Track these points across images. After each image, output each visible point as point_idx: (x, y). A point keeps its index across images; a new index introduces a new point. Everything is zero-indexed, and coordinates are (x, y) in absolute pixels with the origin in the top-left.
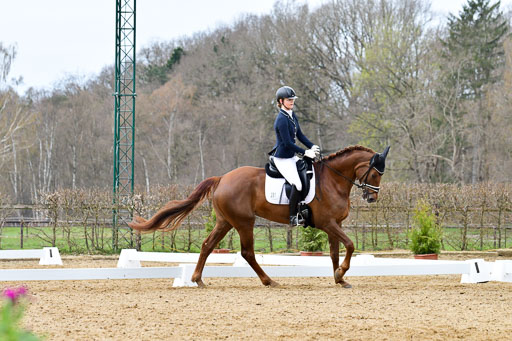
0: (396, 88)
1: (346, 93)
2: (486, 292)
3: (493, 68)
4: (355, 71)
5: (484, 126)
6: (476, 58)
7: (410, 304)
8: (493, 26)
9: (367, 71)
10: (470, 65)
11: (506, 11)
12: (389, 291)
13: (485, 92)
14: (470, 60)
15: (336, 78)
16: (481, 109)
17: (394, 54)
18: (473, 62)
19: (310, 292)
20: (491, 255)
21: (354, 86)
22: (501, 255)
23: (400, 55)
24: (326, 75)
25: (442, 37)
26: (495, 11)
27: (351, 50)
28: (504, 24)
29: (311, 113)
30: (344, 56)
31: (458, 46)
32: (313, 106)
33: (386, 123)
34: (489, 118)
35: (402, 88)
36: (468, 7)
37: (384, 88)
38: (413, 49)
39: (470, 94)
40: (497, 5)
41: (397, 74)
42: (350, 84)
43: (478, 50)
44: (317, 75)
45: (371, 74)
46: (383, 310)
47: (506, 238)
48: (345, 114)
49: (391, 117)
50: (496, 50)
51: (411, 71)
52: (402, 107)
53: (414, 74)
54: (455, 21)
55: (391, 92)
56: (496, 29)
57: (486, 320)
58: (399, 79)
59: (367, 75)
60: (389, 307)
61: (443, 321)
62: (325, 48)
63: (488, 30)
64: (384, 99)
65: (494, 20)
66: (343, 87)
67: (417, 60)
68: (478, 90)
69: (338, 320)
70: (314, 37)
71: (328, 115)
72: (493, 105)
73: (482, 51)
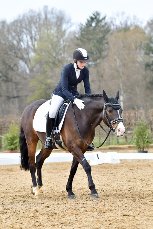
0: (54, 63)
1: (28, 66)
2: (103, 169)
3: (103, 51)
4: (32, 54)
5: (100, 81)
6: (94, 46)
7: (64, 177)
8: (103, 29)
9: (38, 54)
10: (91, 49)
11: (109, 21)
12: (53, 171)
13: (100, 63)
14: (91, 47)
15: (22, 58)
16: (98, 72)
17: (52, 45)
18: (93, 48)
19: (12, 173)
20: (105, 149)
21: (32, 62)
22: (110, 149)
23: (55, 46)
24: (17, 57)
25: (77, 36)
26: (103, 21)
27: (30, 43)
28: (108, 28)
29: (9, 77)
30: (26, 47)
31: (85, 40)
32: (10, 73)
33: (49, 81)
34: (102, 76)
35: (57, 62)
36: (89, 19)
37: (47, 63)
38: (62, 42)
39: (92, 64)
40: (104, 18)
41: (54, 55)
42: (30, 61)
43: (95, 41)
44: (12, 57)
45: (40, 56)
46: (50, 181)
47: (112, 140)
48: (28, 77)
49: (51, 78)
50: (105, 41)
51: (61, 54)
52: (57, 72)
53: (63, 55)
54: (83, 27)
55: (51, 65)
56: (104, 31)
57: (103, 184)
58: (55, 58)
59: (38, 56)
60: (53, 180)
61: (81, 185)
62: (15, 42)
63: (101, 31)
64: (48, 69)
65: (103, 26)
66: (26, 63)
67: (64, 48)
68: (96, 62)
69: (26, 188)
70: (10, 37)
71: (18, 78)
72: (104, 70)
73: (98, 42)
